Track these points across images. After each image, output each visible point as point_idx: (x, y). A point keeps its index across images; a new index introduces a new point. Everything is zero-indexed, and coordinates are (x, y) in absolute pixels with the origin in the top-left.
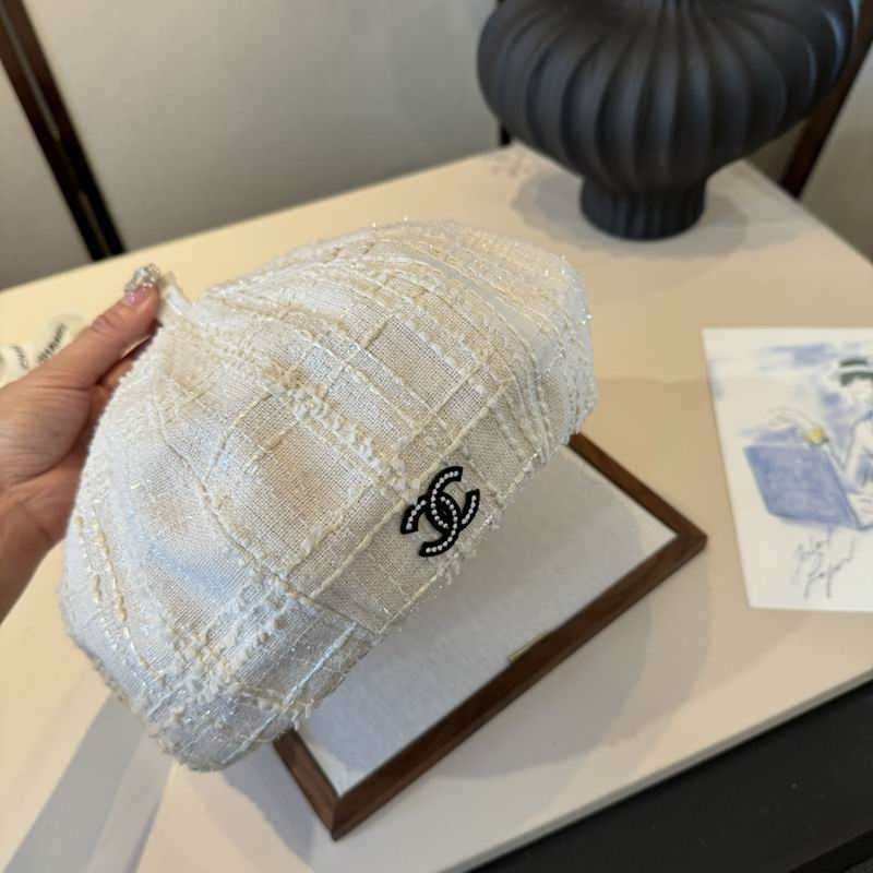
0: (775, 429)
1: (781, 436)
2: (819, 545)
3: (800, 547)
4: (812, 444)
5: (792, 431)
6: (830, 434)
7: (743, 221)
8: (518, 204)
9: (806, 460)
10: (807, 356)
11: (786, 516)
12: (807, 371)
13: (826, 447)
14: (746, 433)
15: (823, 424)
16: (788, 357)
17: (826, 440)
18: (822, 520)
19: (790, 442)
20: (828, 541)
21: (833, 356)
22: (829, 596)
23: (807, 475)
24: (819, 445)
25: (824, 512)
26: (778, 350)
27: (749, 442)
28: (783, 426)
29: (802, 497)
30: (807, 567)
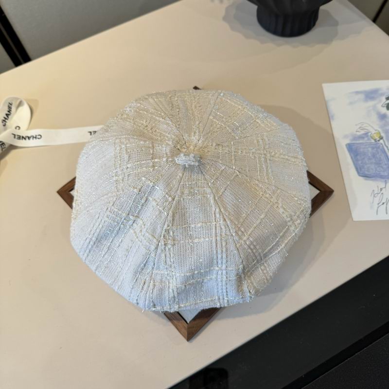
0: (358, 134)
1: (361, 137)
2: (381, 189)
3: (373, 191)
4: (375, 140)
5: (366, 134)
6: (383, 135)
7: (336, 24)
8: (225, 19)
9: (373, 148)
10: (370, 95)
11: (366, 176)
12: (371, 103)
13: (381, 141)
14: (346, 137)
15: (380, 130)
16: (362, 96)
17: (381, 138)
18: (382, 177)
19: (365, 140)
20: (385, 187)
21: (382, 95)
22: (387, 213)
23: (374, 156)
24: (379, 141)
25: (382, 174)
26: (357, 93)
27: (348, 141)
28: (362, 132)
29: (373, 166)
30: (377, 200)
